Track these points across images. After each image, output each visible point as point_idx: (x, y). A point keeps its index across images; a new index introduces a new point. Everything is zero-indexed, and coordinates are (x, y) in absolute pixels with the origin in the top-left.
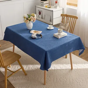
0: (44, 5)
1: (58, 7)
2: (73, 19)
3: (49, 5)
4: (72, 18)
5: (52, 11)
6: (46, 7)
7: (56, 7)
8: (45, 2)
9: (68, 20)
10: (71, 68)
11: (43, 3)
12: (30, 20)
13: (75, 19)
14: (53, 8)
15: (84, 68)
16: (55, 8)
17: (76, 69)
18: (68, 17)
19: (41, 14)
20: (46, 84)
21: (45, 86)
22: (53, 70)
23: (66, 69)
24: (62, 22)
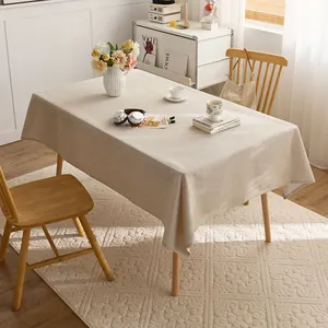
0: (166, 19)
1: (214, 26)
2: (272, 65)
3: (183, 17)
4: (265, 64)
5: (194, 39)
6: (172, 25)
7: (206, 27)
8: (167, 9)
9: (252, 69)
10: (264, 238)
11: (161, 10)
13: (278, 66)
14: (198, 28)
15: (312, 237)
16: (203, 28)
17: (281, 242)
18: (251, 61)
19: (154, 52)
20: (179, 292)
21: (177, 298)
22: (201, 244)
23: (247, 243)
24: (230, 77)
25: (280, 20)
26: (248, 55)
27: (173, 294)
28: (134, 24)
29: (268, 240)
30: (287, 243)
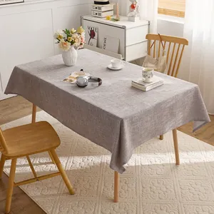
0: (103, 15)
1: (136, 19)
2: (177, 45)
3: (115, 13)
4: (172, 44)
5: (124, 28)
6: (108, 18)
7: (131, 19)
8: (104, 8)
9: (164, 47)
11: (100, 8)
12: (72, 43)
13: (182, 45)
14: (124, 21)
15: (207, 160)
16: (129, 20)
17: (186, 164)
18: (163, 42)
19: (96, 37)
20: (119, 199)
22: (132, 167)
23: (163, 165)
24: (149, 54)
25: (181, 14)
26: (161, 38)
27: (115, 201)
28: (81, 18)
29: (177, 163)
30: (190, 165)
